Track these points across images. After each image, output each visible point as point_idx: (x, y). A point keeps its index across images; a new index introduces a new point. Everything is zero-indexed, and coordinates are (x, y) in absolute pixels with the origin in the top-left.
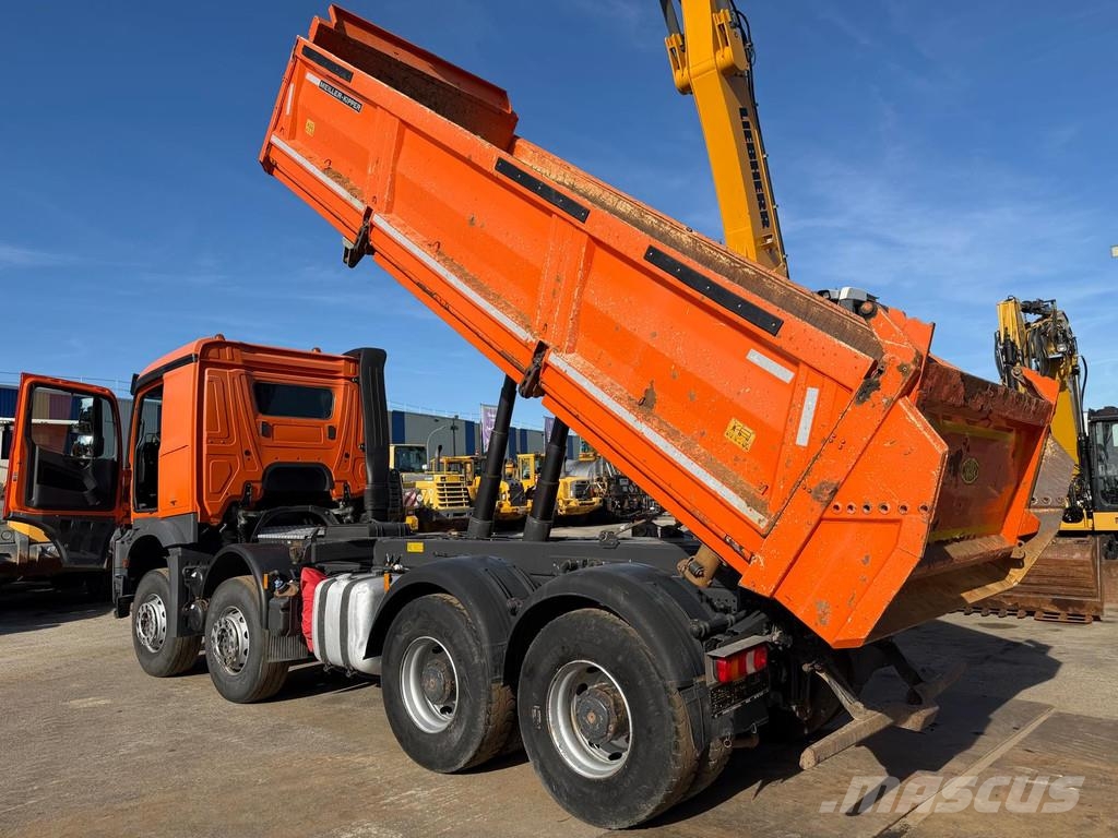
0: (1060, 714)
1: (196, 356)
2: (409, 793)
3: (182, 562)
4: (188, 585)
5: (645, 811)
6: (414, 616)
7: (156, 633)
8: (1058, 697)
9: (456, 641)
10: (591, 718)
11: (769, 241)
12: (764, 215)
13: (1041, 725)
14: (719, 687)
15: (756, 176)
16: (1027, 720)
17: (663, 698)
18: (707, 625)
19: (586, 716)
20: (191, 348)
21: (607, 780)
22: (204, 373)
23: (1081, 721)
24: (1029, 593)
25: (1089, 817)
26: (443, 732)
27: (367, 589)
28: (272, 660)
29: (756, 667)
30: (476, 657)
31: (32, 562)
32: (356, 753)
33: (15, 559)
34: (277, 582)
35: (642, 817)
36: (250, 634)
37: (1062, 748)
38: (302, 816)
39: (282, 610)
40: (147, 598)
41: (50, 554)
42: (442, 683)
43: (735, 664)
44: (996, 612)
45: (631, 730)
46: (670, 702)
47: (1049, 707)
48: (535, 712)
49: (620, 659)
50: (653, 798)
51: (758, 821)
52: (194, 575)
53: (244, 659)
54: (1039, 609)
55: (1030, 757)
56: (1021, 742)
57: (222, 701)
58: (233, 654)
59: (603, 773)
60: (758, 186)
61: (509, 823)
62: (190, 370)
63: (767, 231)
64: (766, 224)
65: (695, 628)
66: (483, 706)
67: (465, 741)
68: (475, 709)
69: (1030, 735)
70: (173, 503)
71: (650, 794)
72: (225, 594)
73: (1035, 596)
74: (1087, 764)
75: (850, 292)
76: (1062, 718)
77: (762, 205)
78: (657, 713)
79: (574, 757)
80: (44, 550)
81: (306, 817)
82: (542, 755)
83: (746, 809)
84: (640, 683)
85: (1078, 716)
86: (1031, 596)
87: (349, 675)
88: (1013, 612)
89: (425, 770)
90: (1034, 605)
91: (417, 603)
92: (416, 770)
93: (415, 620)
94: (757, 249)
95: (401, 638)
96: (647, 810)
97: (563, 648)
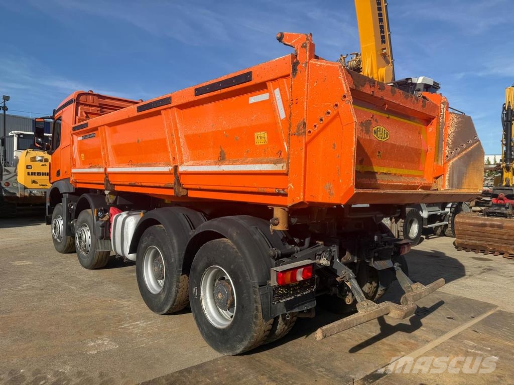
0: (501, 311)
1: (75, 99)
2: (136, 323)
3: (68, 201)
4: (70, 212)
5: (239, 349)
6: (148, 235)
7: (59, 233)
8: (502, 301)
9: (164, 249)
10: (220, 296)
11: (384, 51)
12: (383, 37)
13: (488, 317)
14: (279, 288)
15: (380, 15)
16: (480, 313)
17: (251, 290)
18: (280, 252)
19: (218, 295)
20: (73, 96)
21: (224, 330)
22: (78, 109)
23: (511, 317)
24: (502, 243)
25: (498, 377)
26: (159, 293)
27: (133, 219)
28: (98, 250)
29: (303, 278)
30: (173, 259)
31: (26, 197)
32: (124, 299)
33: (18, 195)
34: (99, 213)
35: (238, 351)
36: (91, 237)
37: (496, 332)
38: (77, 330)
39: (101, 226)
40: (57, 217)
41: (33, 194)
42: (160, 270)
43: (289, 275)
44: (483, 251)
45: (235, 305)
46: (255, 292)
47: (496, 306)
48: (195, 290)
49: (232, 267)
50: (243, 343)
51: (305, 358)
52: (72, 207)
53: (89, 249)
54: (507, 252)
55: (475, 335)
56: (473, 326)
57: (81, 267)
58: (83, 246)
59: (223, 325)
60: (381, 20)
61: (175, 345)
62: (73, 106)
63: (384, 46)
64: (383, 42)
65: (272, 253)
66: (175, 284)
67: (167, 299)
68: (171, 284)
69: (479, 322)
70: (66, 172)
71: (242, 340)
72: (82, 217)
73: (505, 245)
74: (507, 343)
75: (424, 79)
76: (501, 313)
77: (382, 32)
78: (247, 298)
79: (212, 315)
80: (31, 192)
81: (79, 332)
82: (196, 311)
83: (303, 350)
84: (240, 280)
85: (511, 313)
86: (503, 245)
87: (125, 261)
88: (493, 252)
89: (151, 311)
90: (504, 250)
91: (150, 228)
92: (147, 311)
93: (148, 237)
94: (377, 56)
95: (143, 245)
96: (240, 348)
97: (208, 258)
